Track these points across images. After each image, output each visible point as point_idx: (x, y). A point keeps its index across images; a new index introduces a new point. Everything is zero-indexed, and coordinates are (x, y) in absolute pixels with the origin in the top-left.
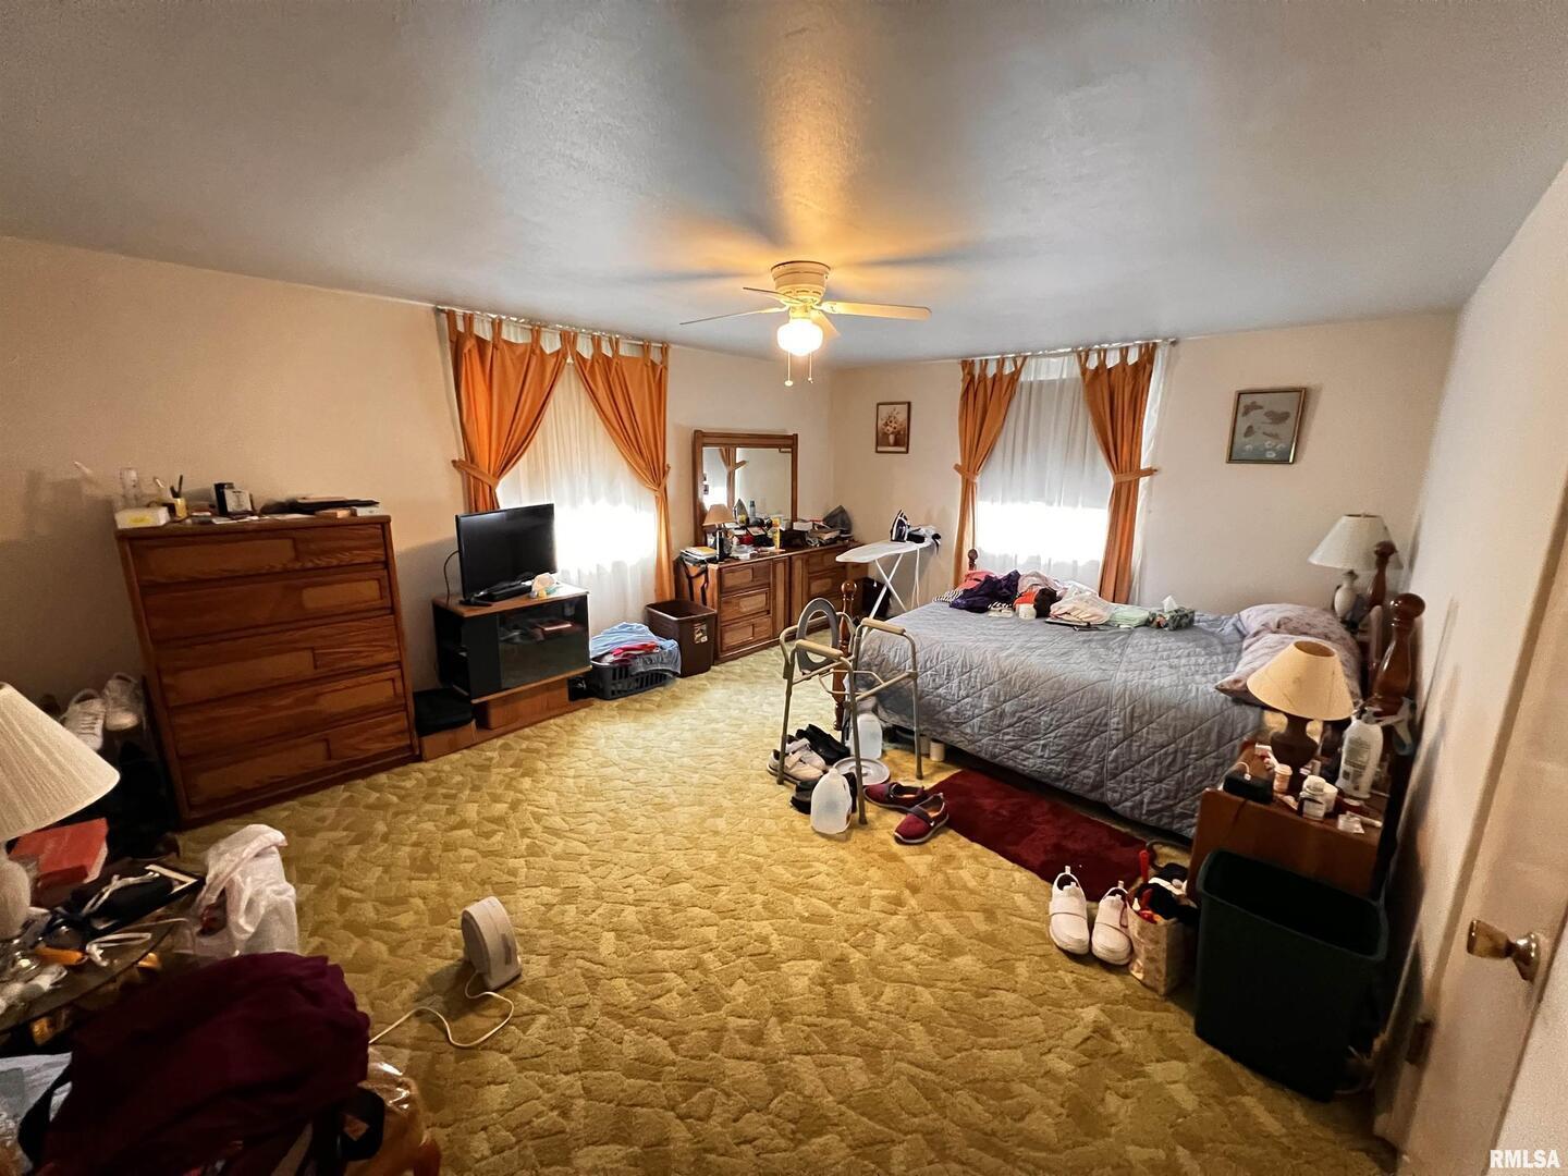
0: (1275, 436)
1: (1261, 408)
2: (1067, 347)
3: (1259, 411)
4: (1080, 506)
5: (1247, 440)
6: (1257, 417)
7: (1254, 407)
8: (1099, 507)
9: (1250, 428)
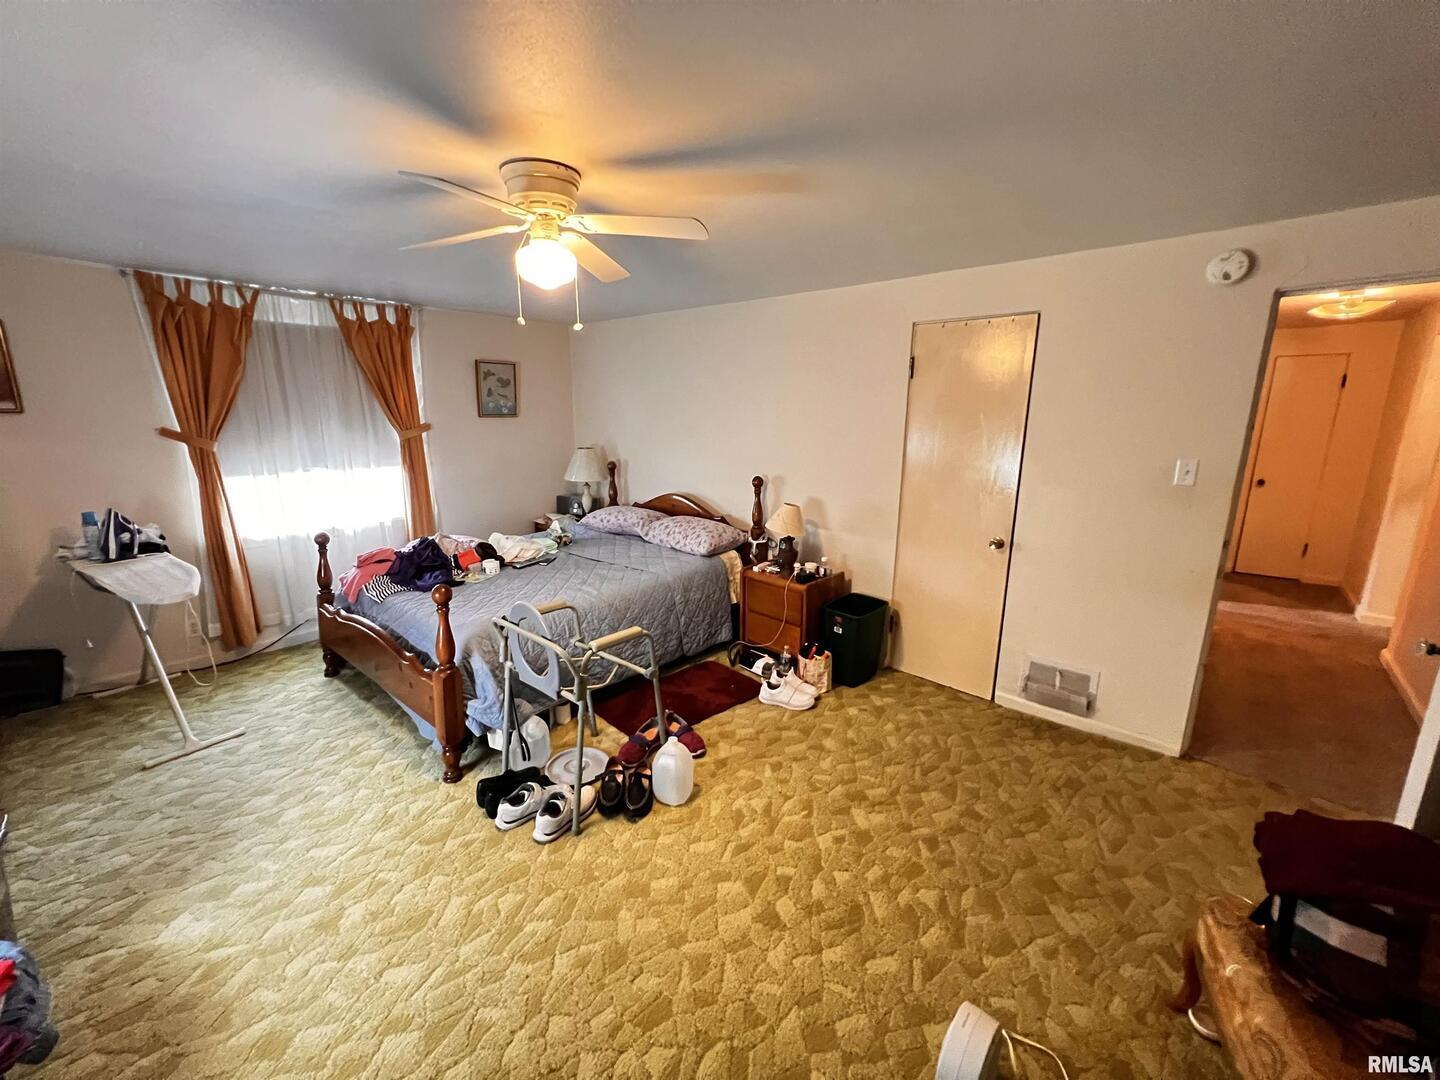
0: (505, 397)
1: (493, 374)
2: (312, 290)
3: (492, 377)
4: (373, 466)
5: (490, 399)
6: (492, 382)
7: (488, 374)
8: (393, 465)
9: (490, 390)
